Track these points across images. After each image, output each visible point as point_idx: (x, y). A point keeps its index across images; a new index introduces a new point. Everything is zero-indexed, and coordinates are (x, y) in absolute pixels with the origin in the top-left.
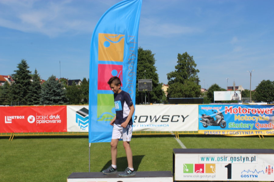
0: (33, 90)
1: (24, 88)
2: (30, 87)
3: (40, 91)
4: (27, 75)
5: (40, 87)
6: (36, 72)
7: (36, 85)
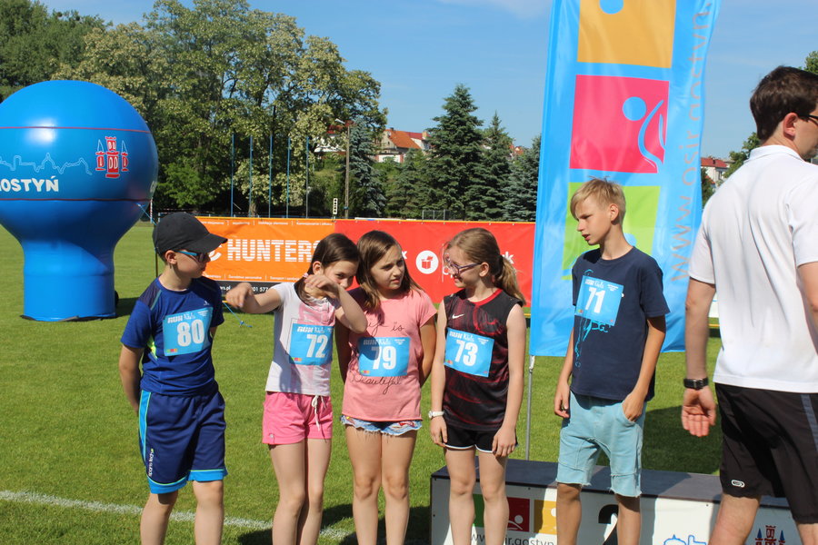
0: (485, 176)
1: (460, 168)
2: (479, 167)
3: (507, 178)
4: (470, 131)
5: (507, 166)
6: (496, 122)
7: (496, 160)
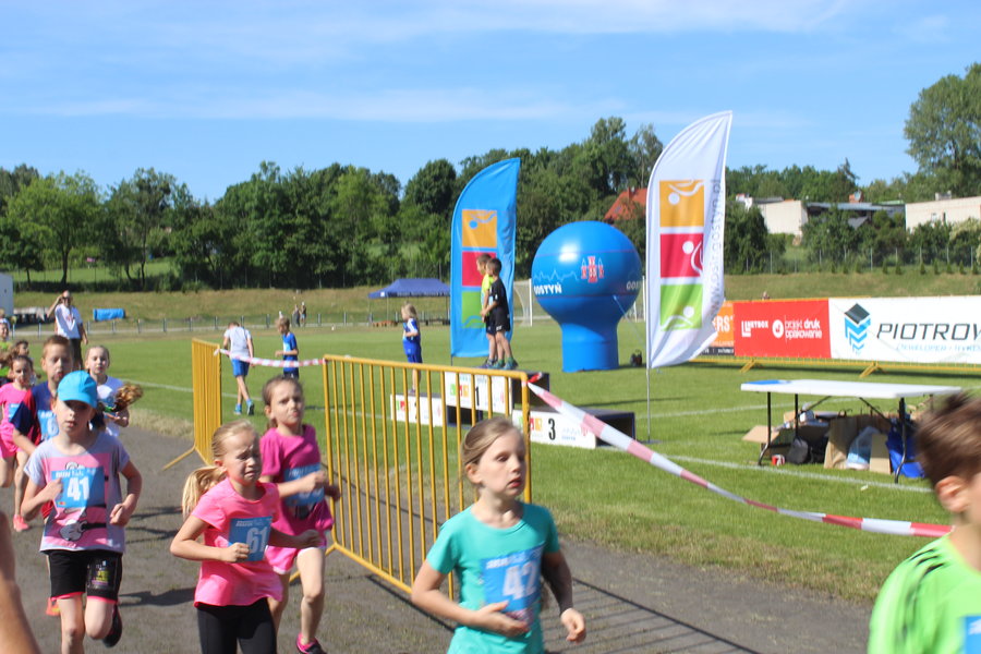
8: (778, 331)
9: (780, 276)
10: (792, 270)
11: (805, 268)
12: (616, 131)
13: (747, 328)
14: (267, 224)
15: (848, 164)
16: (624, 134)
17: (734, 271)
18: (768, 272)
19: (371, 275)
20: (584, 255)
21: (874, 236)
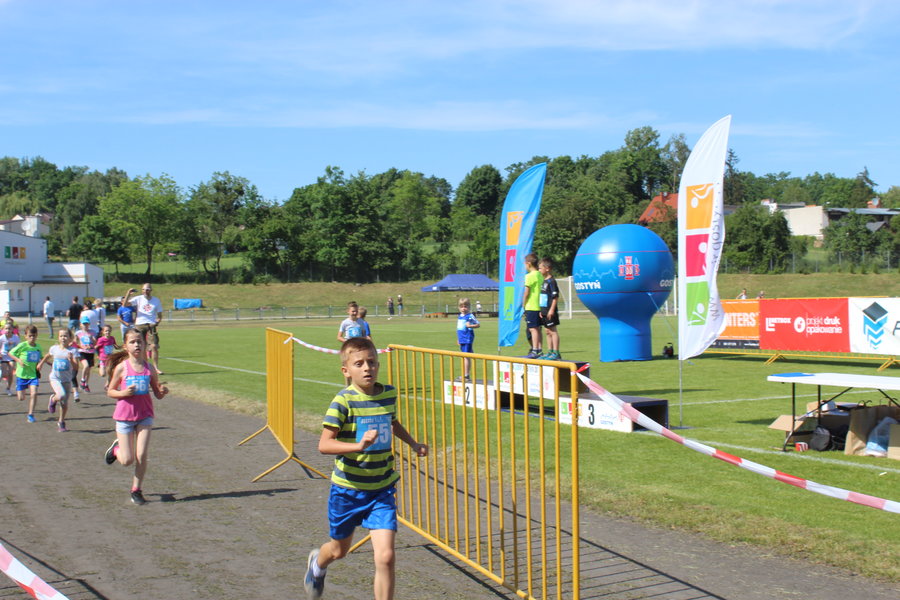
8: (799, 327)
9: (802, 275)
10: (813, 270)
11: (825, 268)
12: (649, 139)
13: (771, 323)
14: (331, 223)
15: (866, 172)
16: (657, 144)
17: (759, 270)
18: (790, 272)
19: (424, 271)
20: (622, 254)
21: (891, 239)
